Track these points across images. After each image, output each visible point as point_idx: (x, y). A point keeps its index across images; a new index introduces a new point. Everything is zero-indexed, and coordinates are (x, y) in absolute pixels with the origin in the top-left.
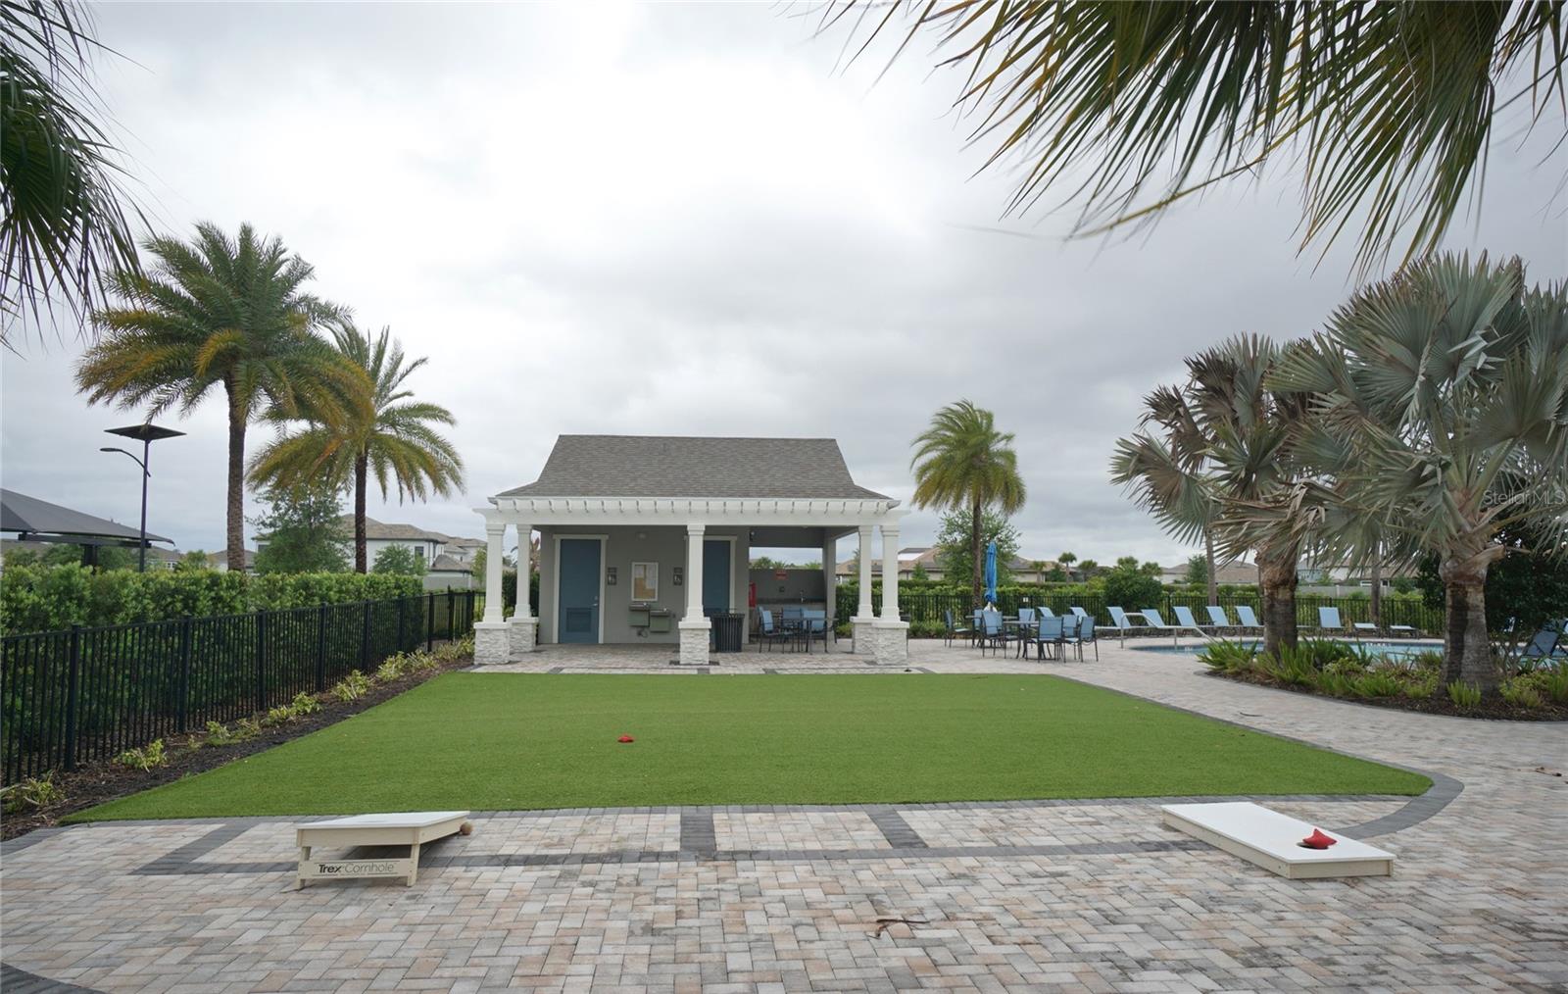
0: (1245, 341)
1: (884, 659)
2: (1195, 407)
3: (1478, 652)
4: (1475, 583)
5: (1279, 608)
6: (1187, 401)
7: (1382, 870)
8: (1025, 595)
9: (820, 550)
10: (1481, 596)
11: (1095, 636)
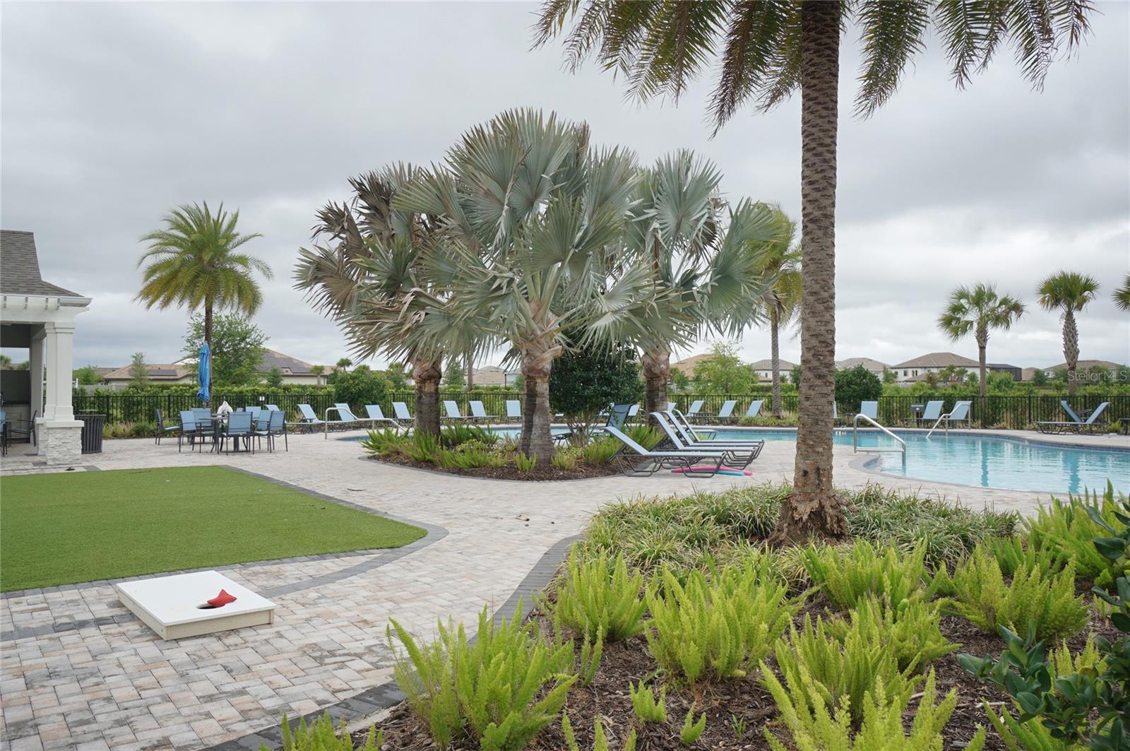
0: (402, 168)
1: (54, 459)
2: (362, 223)
3: (542, 429)
4: (542, 375)
5: (425, 399)
6: (355, 215)
7: (265, 619)
8: (262, 394)
9: (28, 349)
10: (546, 386)
11: (285, 430)
